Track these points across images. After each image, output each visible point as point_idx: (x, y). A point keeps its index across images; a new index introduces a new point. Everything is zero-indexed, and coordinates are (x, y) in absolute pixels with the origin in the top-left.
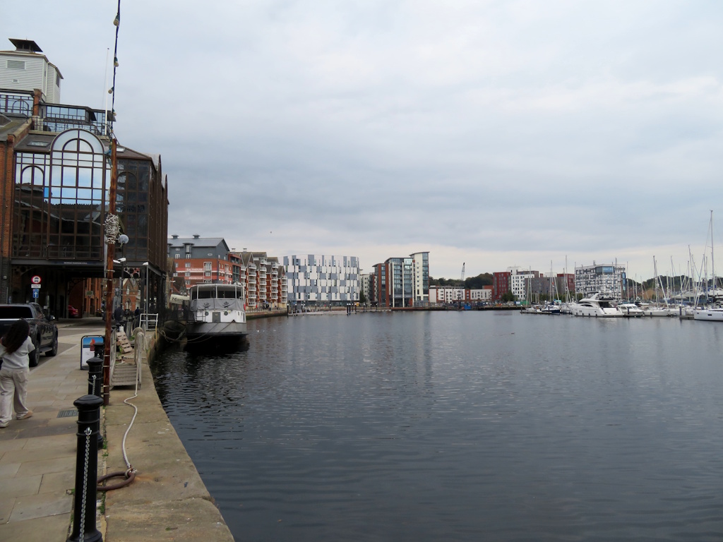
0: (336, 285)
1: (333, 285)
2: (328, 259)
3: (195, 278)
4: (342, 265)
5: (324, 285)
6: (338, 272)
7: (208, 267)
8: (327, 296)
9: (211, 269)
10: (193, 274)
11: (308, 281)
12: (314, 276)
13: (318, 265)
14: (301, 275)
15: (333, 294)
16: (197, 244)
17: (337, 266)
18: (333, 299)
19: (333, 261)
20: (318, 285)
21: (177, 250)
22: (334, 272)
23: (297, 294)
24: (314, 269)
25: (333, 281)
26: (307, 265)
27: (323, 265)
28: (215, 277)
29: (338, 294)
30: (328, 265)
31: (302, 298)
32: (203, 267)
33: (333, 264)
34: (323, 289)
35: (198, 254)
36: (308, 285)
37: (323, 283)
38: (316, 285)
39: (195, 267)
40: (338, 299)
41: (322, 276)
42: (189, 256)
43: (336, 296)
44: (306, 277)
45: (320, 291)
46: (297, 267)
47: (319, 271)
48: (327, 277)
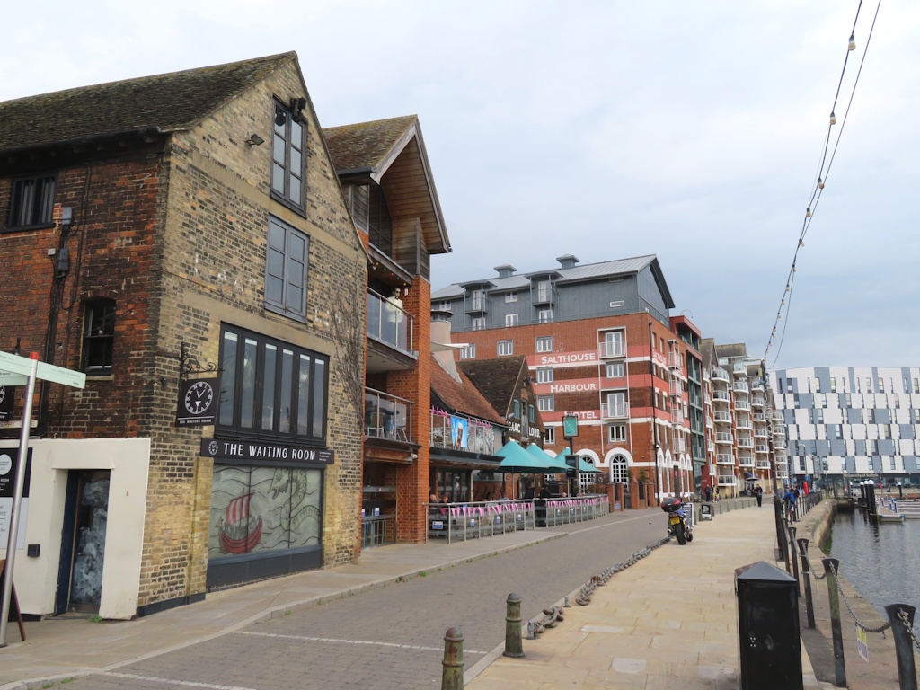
0: (889, 437)
1: (883, 437)
2: (863, 375)
3: (571, 387)
4: (899, 388)
5: (859, 435)
6: (892, 405)
7: (614, 346)
8: (872, 464)
9: (623, 351)
10: (561, 375)
11: (821, 428)
12: (833, 416)
13: (840, 390)
14: (802, 415)
15: (886, 459)
16: (568, 275)
17: (888, 390)
18: (887, 470)
19: (876, 378)
20: (846, 436)
21: (510, 299)
22: (881, 405)
23: (796, 460)
24: (833, 400)
25: (882, 428)
26: (813, 391)
27: (853, 389)
28: (642, 381)
29: (898, 459)
30: (864, 389)
31: (810, 470)
32: (594, 348)
33: (876, 387)
34: (860, 447)
35: (574, 304)
36: (822, 436)
37: (858, 431)
38: (841, 438)
39: (569, 349)
40: (900, 470)
41: (852, 415)
42: (546, 315)
43: (893, 465)
44: (814, 419)
45: (851, 452)
46: (790, 397)
47: (844, 404)
48: (867, 416)
